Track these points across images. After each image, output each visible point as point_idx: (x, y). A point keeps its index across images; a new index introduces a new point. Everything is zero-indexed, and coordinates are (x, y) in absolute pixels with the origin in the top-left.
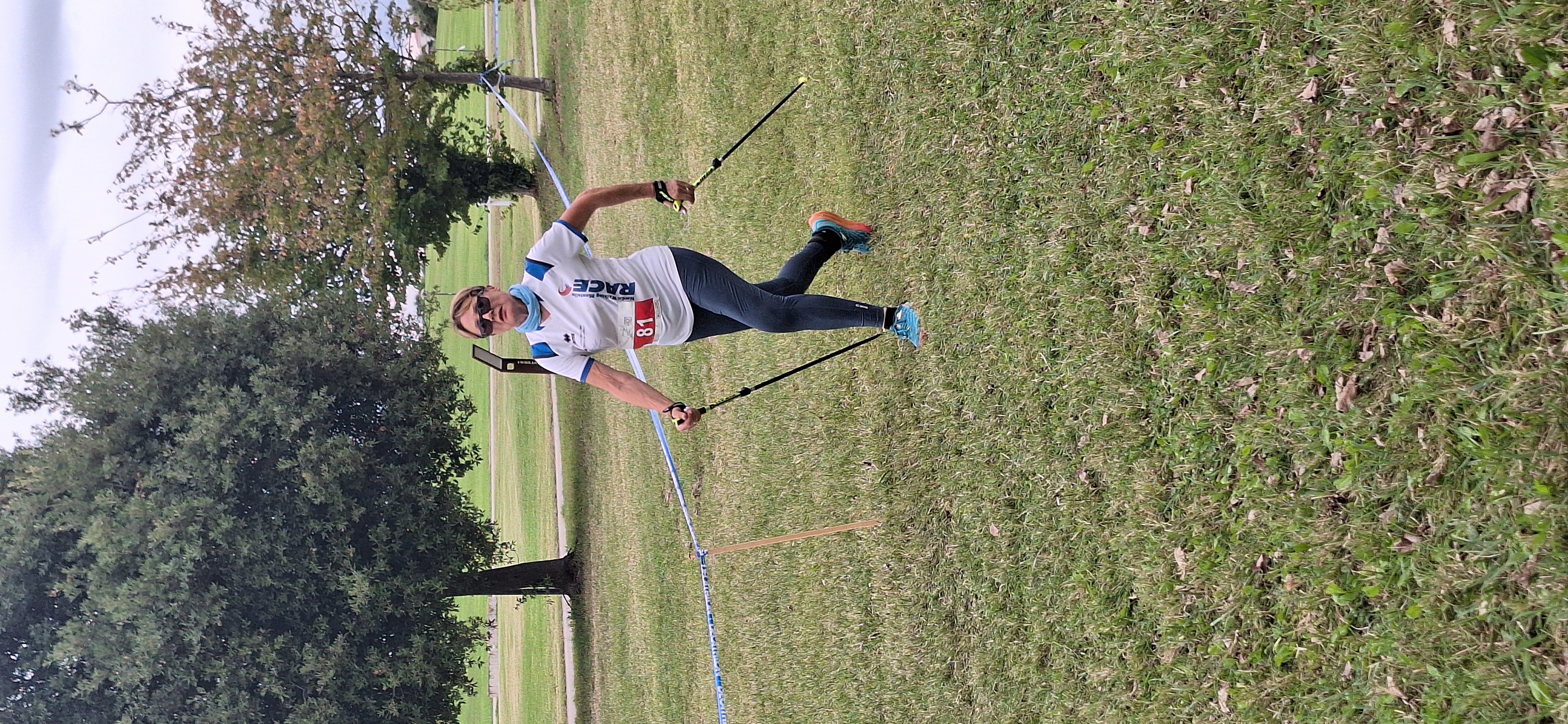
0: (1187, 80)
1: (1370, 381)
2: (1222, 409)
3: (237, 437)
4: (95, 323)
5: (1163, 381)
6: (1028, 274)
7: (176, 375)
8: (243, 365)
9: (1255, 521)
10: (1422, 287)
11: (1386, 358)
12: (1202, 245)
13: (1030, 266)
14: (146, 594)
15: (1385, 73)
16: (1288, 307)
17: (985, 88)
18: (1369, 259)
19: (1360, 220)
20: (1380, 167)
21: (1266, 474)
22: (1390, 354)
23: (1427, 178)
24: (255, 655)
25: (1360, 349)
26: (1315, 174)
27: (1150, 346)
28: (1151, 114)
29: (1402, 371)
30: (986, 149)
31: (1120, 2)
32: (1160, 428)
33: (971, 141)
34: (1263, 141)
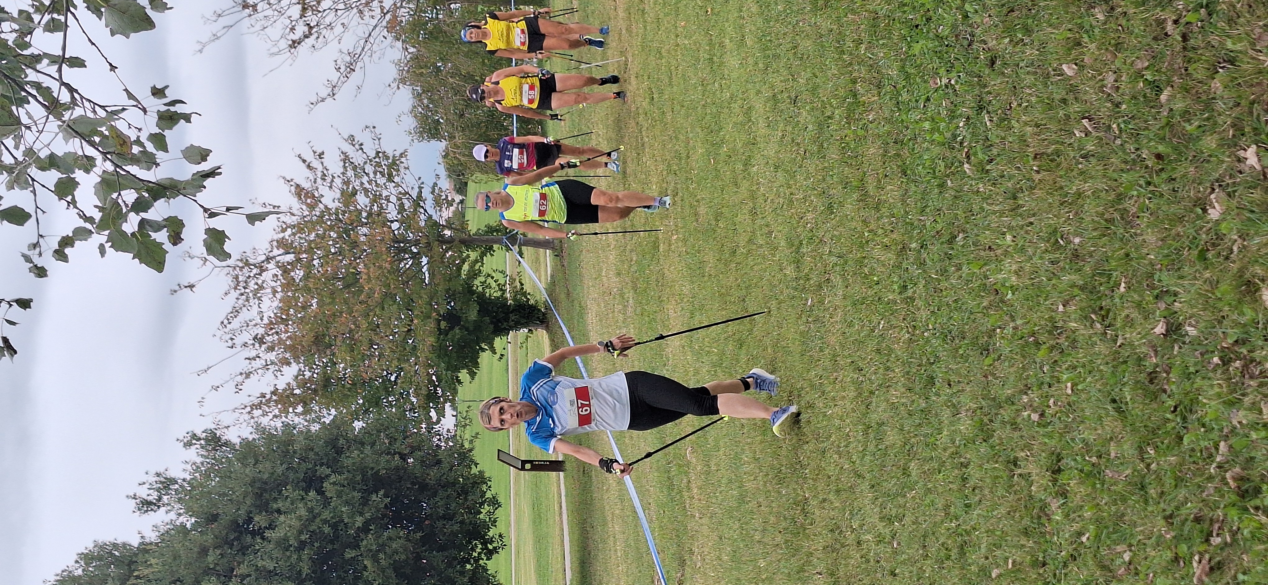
0: (1064, 306)
1: (1219, 562)
2: (1104, 567)
3: (313, 532)
4: (202, 442)
5: (1056, 538)
6: (944, 439)
7: (266, 483)
8: (318, 473)
10: (1257, 491)
11: (1231, 545)
12: (1082, 436)
13: (945, 433)
15: (1220, 322)
16: (1152, 492)
17: (904, 288)
18: (1214, 465)
19: (1206, 432)
20: (1219, 395)
22: (1234, 540)
23: (1255, 408)
25: (1210, 534)
26: (1169, 391)
27: (1044, 507)
28: (1037, 328)
29: (1244, 557)
30: (907, 336)
31: (1009, 237)
32: (1055, 575)
33: (895, 327)
34: (1126, 362)
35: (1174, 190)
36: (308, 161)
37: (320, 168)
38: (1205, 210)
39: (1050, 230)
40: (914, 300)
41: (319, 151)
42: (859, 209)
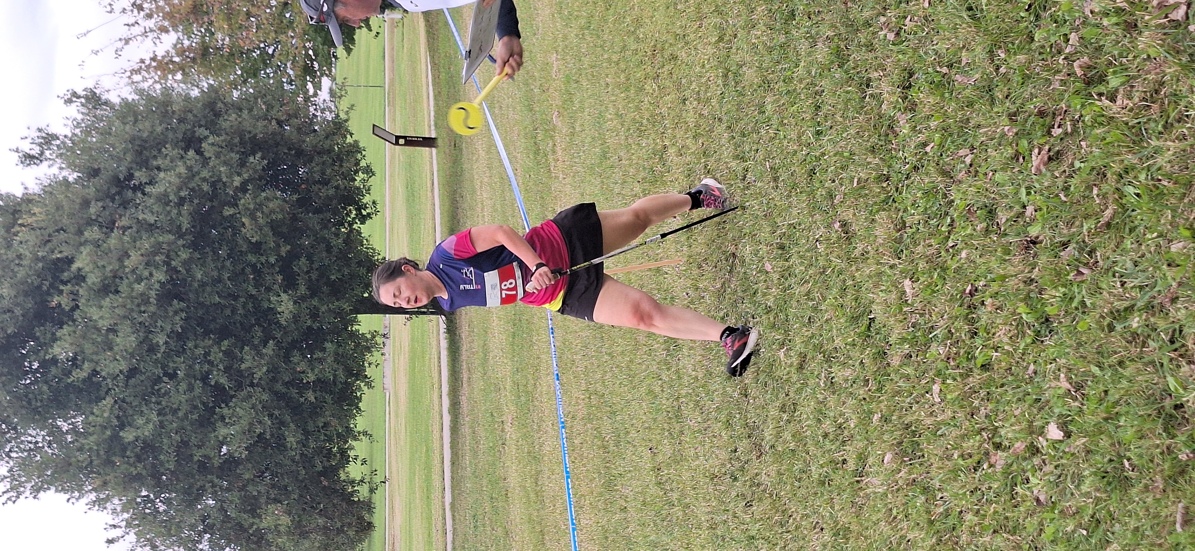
1: (1058, 151)
2: (945, 173)
3: (193, 190)
4: (83, 100)
5: (901, 152)
6: (801, 71)
7: (146, 141)
8: (197, 134)
9: (967, 258)
10: (1102, 79)
11: (1072, 134)
12: (935, 47)
13: (802, 64)
14: (125, 306)
16: (999, 94)
18: (1062, 57)
19: (1057, 27)
21: (976, 223)
22: (1075, 130)
24: (207, 354)
25: (1053, 127)
27: (892, 125)
29: (1083, 143)
32: (897, 190)
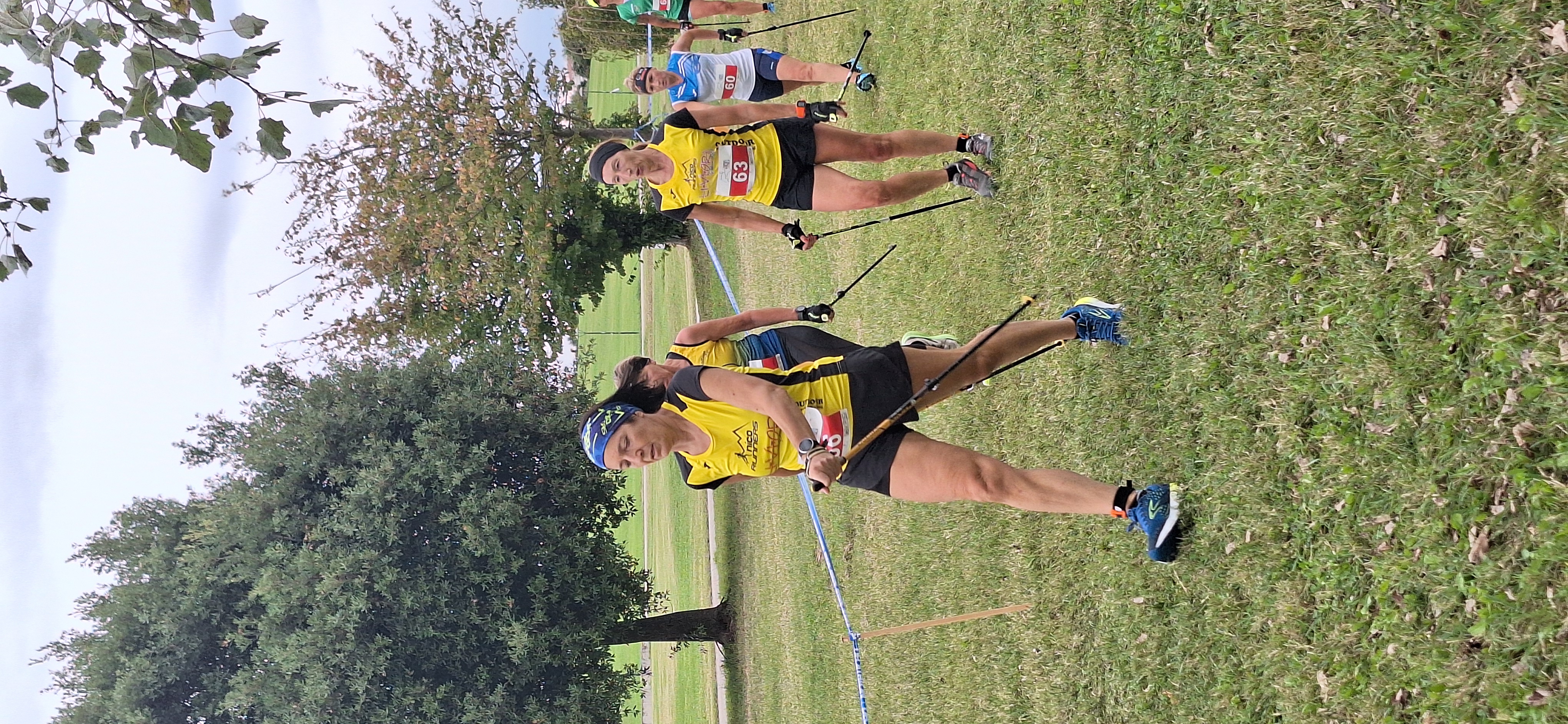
0: (1323, 220)
1: (1501, 535)
2: (1361, 541)
3: (401, 491)
4: (265, 379)
5: (1304, 505)
6: (1172, 384)
7: (342, 430)
8: (407, 419)
9: (1394, 655)
10: (1550, 450)
11: (1516, 514)
12: (1339, 382)
13: (1174, 377)
14: (314, 644)
15: (1512, 242)
16: (1423, 450)
17: (1128, 197)
18: (1499, 418)
19: (1491, 377)
20: (1508, 332)
21: (1405, 610)
22: (1520, 510)
23: (1552, 348)
24: (419, 704)
25: (1491, 502)
26: (1447, 326)
27: (1291, 469)
28: (1289, 248)
29: (1531, 529)
30: (1130, 257)
31: (1258, 135)
32: (1302, 550)
33: (1116, 246)
34: (1396, 291)
35: (1462, 77)
36: (392, 31)
37: (406, 40)
38: (1499, 102)
39: (1308, 126)
40: (1140, 212)
41: (405, 18)
42: (1075, 98)
